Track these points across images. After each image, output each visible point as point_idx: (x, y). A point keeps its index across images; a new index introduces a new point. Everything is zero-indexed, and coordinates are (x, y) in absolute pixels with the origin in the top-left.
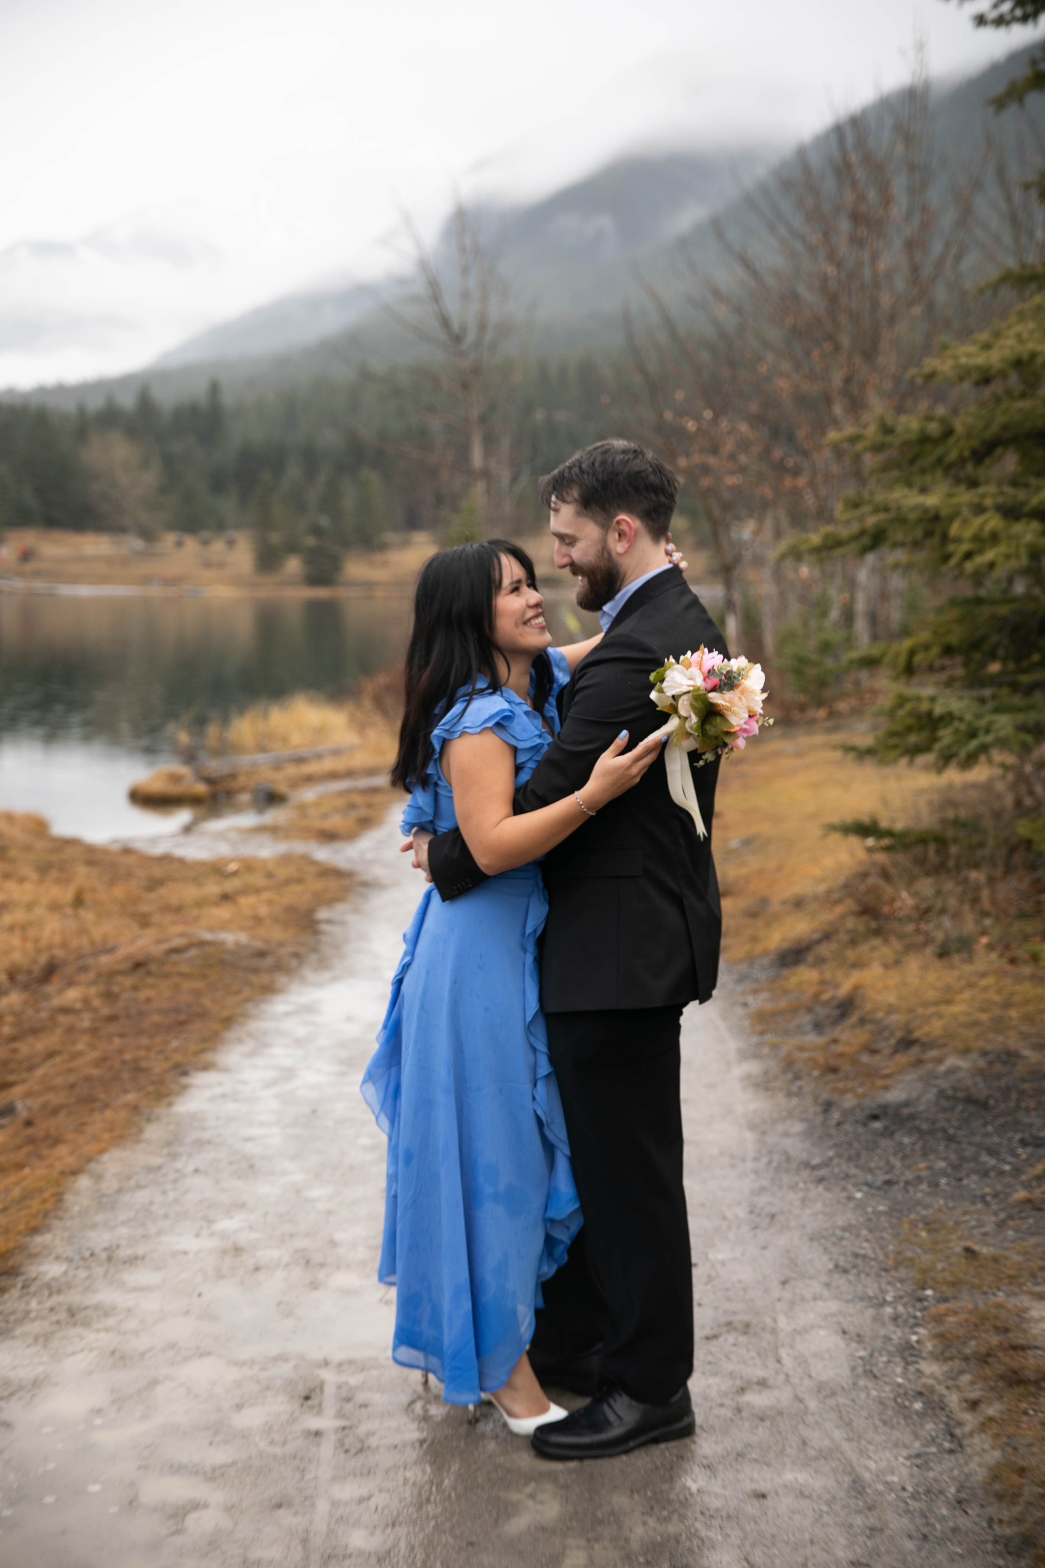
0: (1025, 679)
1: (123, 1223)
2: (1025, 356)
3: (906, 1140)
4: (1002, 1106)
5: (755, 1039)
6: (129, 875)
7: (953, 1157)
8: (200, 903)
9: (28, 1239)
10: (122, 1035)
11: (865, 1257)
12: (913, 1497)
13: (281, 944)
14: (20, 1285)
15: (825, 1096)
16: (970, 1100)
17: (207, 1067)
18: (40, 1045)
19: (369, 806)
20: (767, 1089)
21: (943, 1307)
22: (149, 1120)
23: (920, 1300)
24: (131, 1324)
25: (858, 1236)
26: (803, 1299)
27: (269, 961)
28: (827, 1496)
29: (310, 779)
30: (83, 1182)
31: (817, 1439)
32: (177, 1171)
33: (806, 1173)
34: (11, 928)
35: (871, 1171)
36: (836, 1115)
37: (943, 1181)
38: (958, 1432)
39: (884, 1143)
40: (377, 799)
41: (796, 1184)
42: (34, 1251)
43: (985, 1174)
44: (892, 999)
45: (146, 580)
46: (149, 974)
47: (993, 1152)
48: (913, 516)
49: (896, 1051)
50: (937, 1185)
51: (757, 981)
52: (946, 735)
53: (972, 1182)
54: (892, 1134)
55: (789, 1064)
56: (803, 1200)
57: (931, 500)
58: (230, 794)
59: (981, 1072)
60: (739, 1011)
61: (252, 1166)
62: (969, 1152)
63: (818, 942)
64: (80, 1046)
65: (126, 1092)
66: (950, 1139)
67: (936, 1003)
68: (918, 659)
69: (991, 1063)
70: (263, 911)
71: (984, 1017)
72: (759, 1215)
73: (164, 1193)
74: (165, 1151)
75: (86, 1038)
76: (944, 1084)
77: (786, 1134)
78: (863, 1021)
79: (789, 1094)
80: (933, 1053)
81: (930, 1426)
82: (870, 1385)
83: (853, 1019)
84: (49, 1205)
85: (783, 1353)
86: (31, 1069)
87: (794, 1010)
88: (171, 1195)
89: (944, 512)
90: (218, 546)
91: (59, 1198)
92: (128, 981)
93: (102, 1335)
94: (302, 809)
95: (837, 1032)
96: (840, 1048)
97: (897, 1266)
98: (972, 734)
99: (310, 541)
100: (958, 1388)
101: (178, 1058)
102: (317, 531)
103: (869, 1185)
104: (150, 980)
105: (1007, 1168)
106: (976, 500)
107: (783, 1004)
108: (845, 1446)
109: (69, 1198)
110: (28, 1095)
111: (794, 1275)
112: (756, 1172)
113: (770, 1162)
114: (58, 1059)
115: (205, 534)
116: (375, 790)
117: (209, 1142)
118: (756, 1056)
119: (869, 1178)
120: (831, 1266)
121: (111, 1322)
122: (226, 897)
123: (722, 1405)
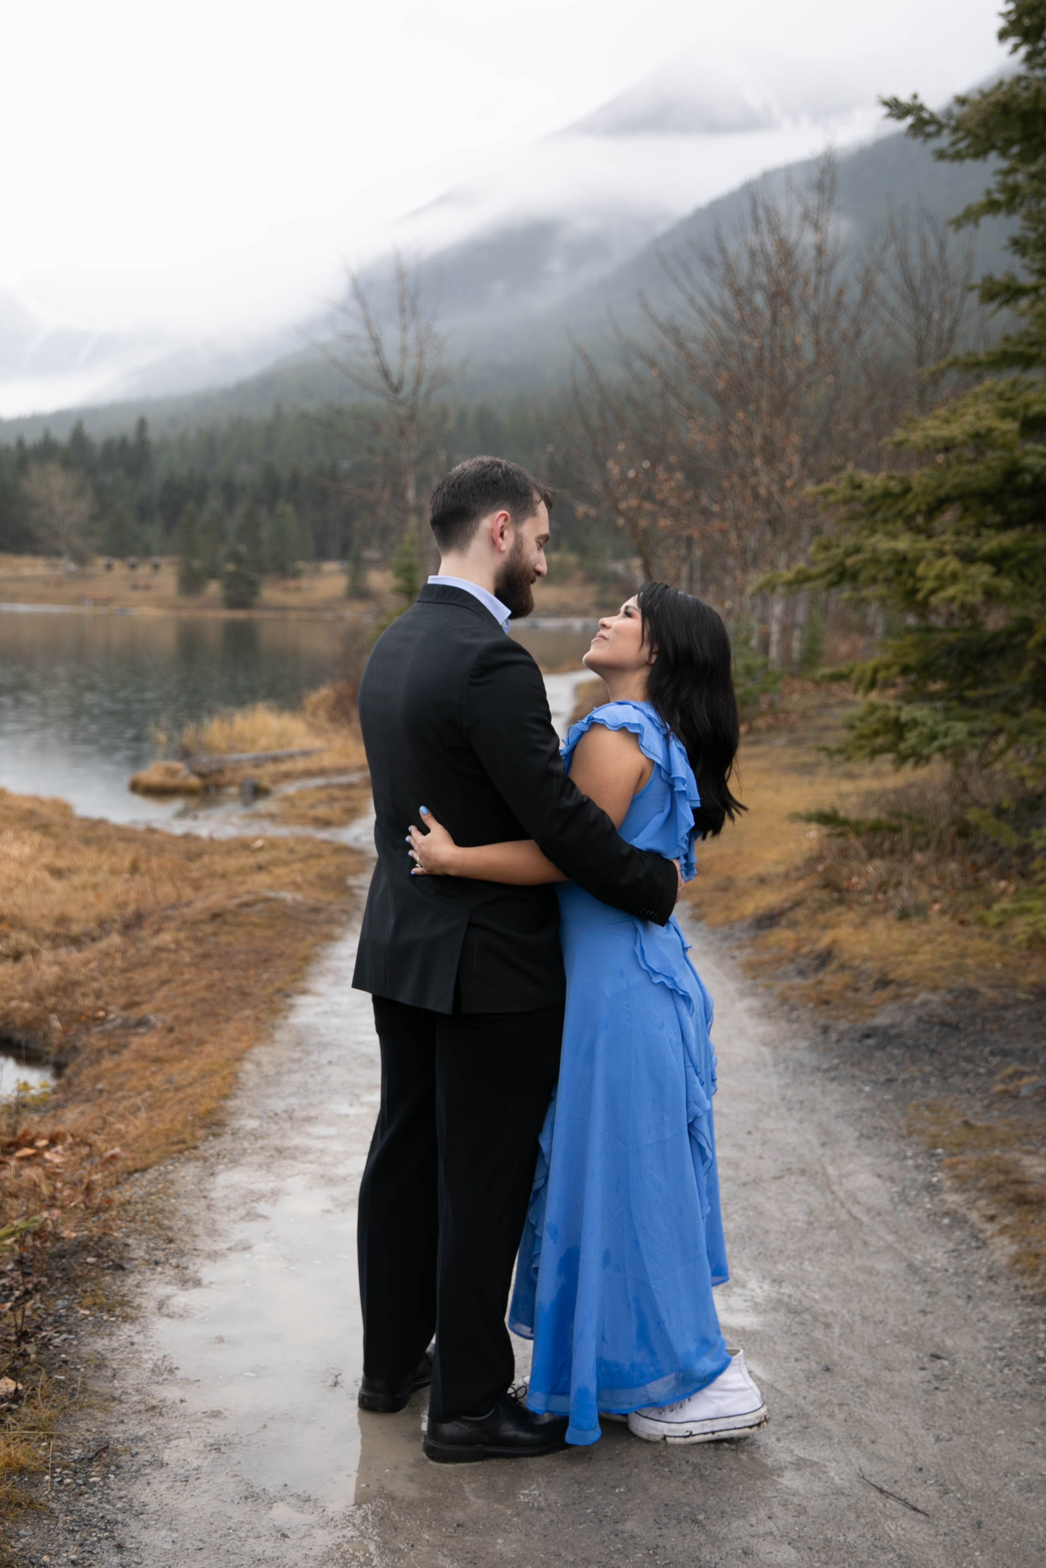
0: (968, 694)
1: (292, 1095)
2: (983, 431)
3: (896, 1052)
4: (971, 1029)
5: (749, 982)
6: (162, 849)
7: (937, 1064)
8: (242, 871)
9: (222, 1102)
10: (219, 969)
11: (883, 1129)
12: (956, 1274)
13: (330, 903)
14: (230, 1132)
15: (822, 1021)
16: (943, 1023)
17: (304, 992)
18: (153, 974)
19: (348, 798)
20: (770, 1017)
21: (954, 1160)
23: (934, 1155)
24: (328, 1159)
25: (874, 1115)
26: (841, 1155)
27: (322, 916)
28: (889, 1275)
29: (287, 776)
30: (248, 1066)
31: (873, 1240)
32: (315, 1062)
33: (820, 1075)
34: (84, 887)
35: (871, 1073)
36: (834, 1036)
37: (933, 1080)
38: (981, 1236)
39: (879, 1054)
40: (354, 793)
41: (814, 1082)
42: (232, 1110)
43: (965, 1075)
44: (866, 950)
45: (79, 600)
46: (225, 923)
47: (968, 1060)
48: (886, 558)
49: (875, 989)
50: (929, 1082)
51: (739, 939)
52: (912, 738)
53: (956, 1080)
54: (884, 1048)
55: (784, 999)
56: (823, 1092)
57: (901, 545)
58: (219, 787)
59: (949, 1004)
60: (729, 962)
62: (950, 1060)
63: (791, 908)
64: (187, 976)
65: (242, 1009)
66: (932, 1052)
67: (906, 953)
68: (881, 675)
69: (957, 998)
70: (299, 879)
71: (946, 964)
72: (790, 1102)
73: (312, 1076)
74: (299, 1049)
75: (193, 970)
76: (921, 1012)
77: (794, 1048)
78: (842, 967)
79: (790, 1021)
80: (907, 990)
81: (958, 1233)
82: (907, 1208)
83: (834, 965)
84: (229, 1080)
85: (835, 1188)
86: (150, 992)
87: (779, 961)
88: (319, 1078)
89: (910, 556)
90: (144, 570)
91: (235, 1075)
92: (209, 928)
93: (308, 1165)
94: (289, 800)
95: (820, 975)
96: (825, 987)
97: (910, 1134)
98: (933, 737)
99: (230, 567)
100: (978, 1209)
101: (278, 984)
102: (237, 558)
103: (876, 1082)
104: (227, 928)
105: (982, 1070)
106: (938, 546)
107: (766, 956)
108: (896, 1245)
109: (241, 1075)
111: (830, 1140)
112: (778, 1074)
113: (787, 1068)
114: (173, 985)
115: (133, 559)
116: (351, 786)
117: (330, 1044)
118: (754, 995)
119: (873, 1078)
120: (857, 1134)
121: (311, 1157)
122: (260, 868)
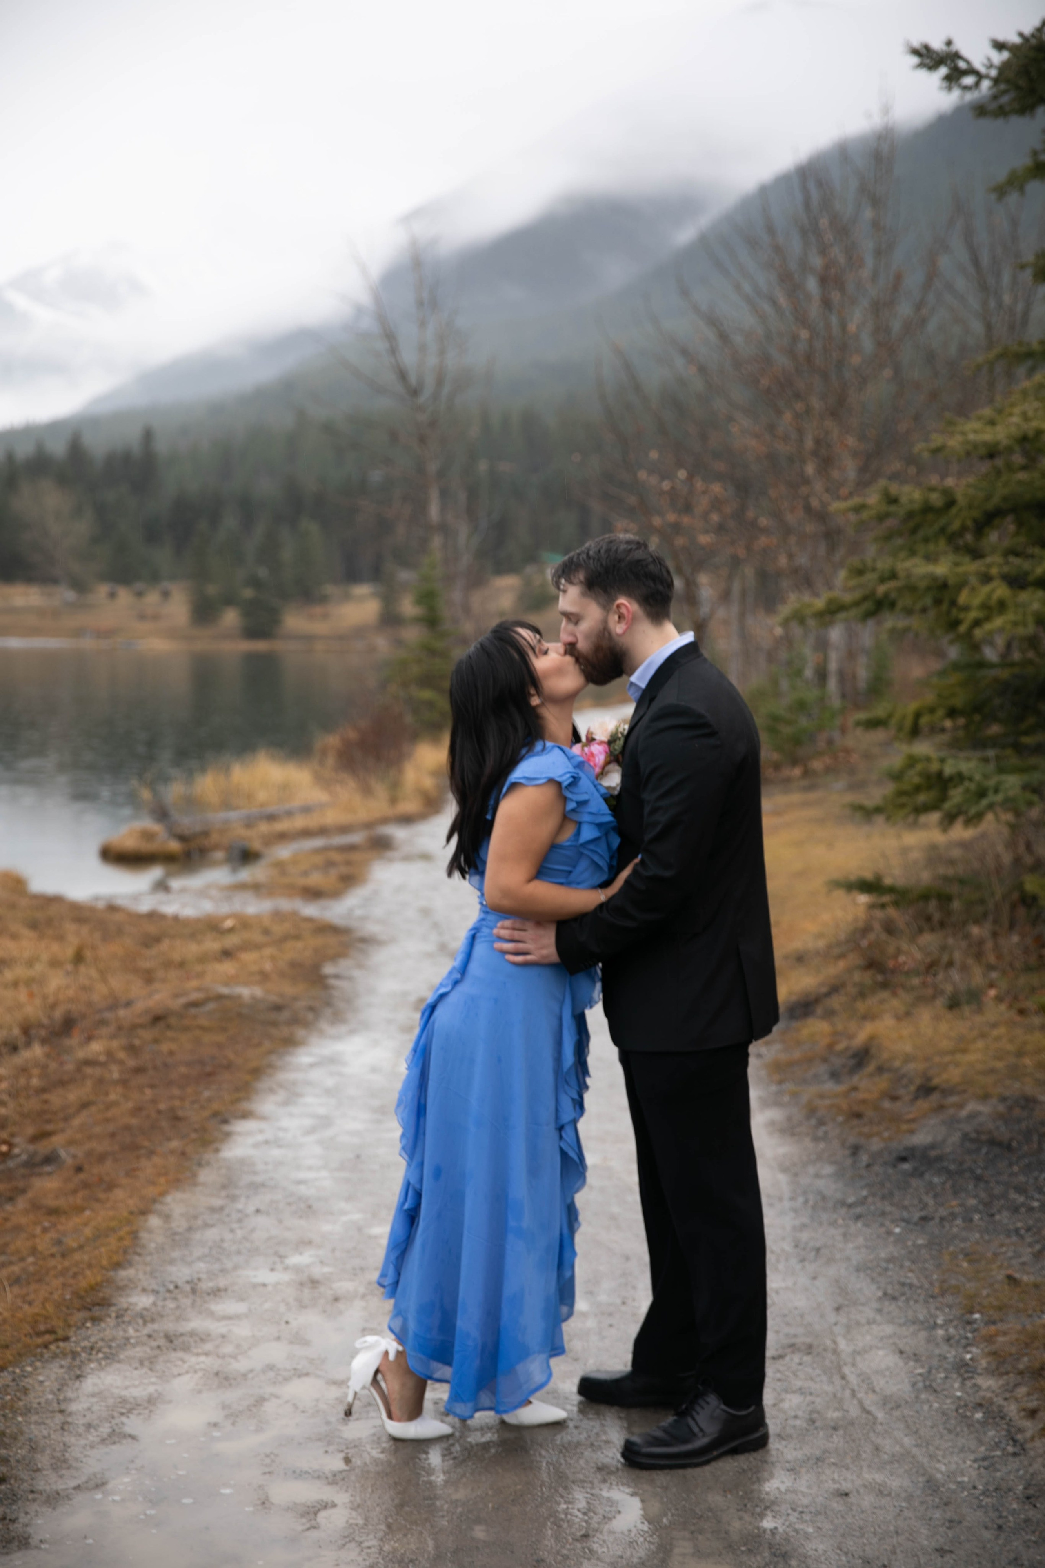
0: (1027, 740)
1: (199, 1259)
2: (1031, 434)
3: (936, 1180)
4: (1026, 1148)
5: (774, 1088)
6: (120, 931)
7: (983, 1195)
8: (203, 959)
9: (112, 1273)
10: (152, 1086)
11: (911, 1286)
12: (984, 1493)
13: (295, 998)
14: (113, 1315)
15: (852, 1140)
16: (993, 1142)
17: (246, 1115)
18: (73, 1095)
19: (348, 863)
20: (793, 1134)
21: (993, 1328)
22: (200, 1165)
23: (969, 1323)
24: (228, 1349)
25: (902, 1267)
26: (858, 1323)
27: (285, 1015)
28: (903, 1495)
29: (283, 837)
30: (154, 1221)
31: (887, 1445)
32: (240, 1211)
33: (843, 1211)
34: (15, 984)
35: (905, 1208)
36: (864, 1158)
37: (977, 1217)
38: (1019, 1437)
39: (915, 1182)
40: (355, 856)
41: (836, 1221)
42: (121, 1284)
43: (1016, 1210)
44: (908, 1048)
45: (78, 633)
46: (169, 1027)
47: (1020, 1190)
48: (922, 584)
49: (916, 1098)
50: (971, 1220)
52: (956, 795)
53: (1004, 1217)
54: (921, 1175)
55: (811, 1111)
56: (845, 1235)
57: (941, 569)
58: (204, 851)
59: (1001, 1116)
61: (310, 1207)
62: (998, 1190)
63: (828, 995)
64: (113, 1097)
65: (169, 1139)
66: (978, 1179)
67: (953, 1052)
68: (924, 720)
69: (1010, 1108)
70: (268, 966)
71: (999, 1065)
72: (804, 1249)
73: (232, 1231)
74: (224, 1193)
75: (120, 1089)
76: (967, 1128)
77: (817, 1176)
78: (880, 1070)
79: (816, 1139)
80: (954, 1099)
81: (992, 1433)
82: (931, 1398)
83: (871, 1067)
84: (126, 1243)
85: (847, 1370)
86: (66, 1119)
87: (809, 1060)
88: (240, 1233)
89: (951, 582)
90: (152, 598)
91: (134, 1235)
92: (149, 1035)
93: (202, 1358)
94: (280, 866)
95: (855, 1079)
96: (861, 1096)
97: (943, 1293)
98: (982, 793)
99: (248, 593)
100: (1016, 1400)
101: (215, 1106)
102: (255, 582)
103: (907, 1221)
104: (169, 1034)
105: (1036, 1204)
106: (983, 569)
107: (797, 1054)
108: (915, 1451)
109: (144, 1235)
110: (71, 1142)
111: (846, 1303)
112: (795, 1211)
113: (806, 1201)
114: (93, 1109)
115: (139, 586)
116: (352, 848)
117: (263, 1185)
119: (905, 1214)
120: (880, 1294)
121: (208, 1347)
122: (227, 954)
123: (796, 1417)
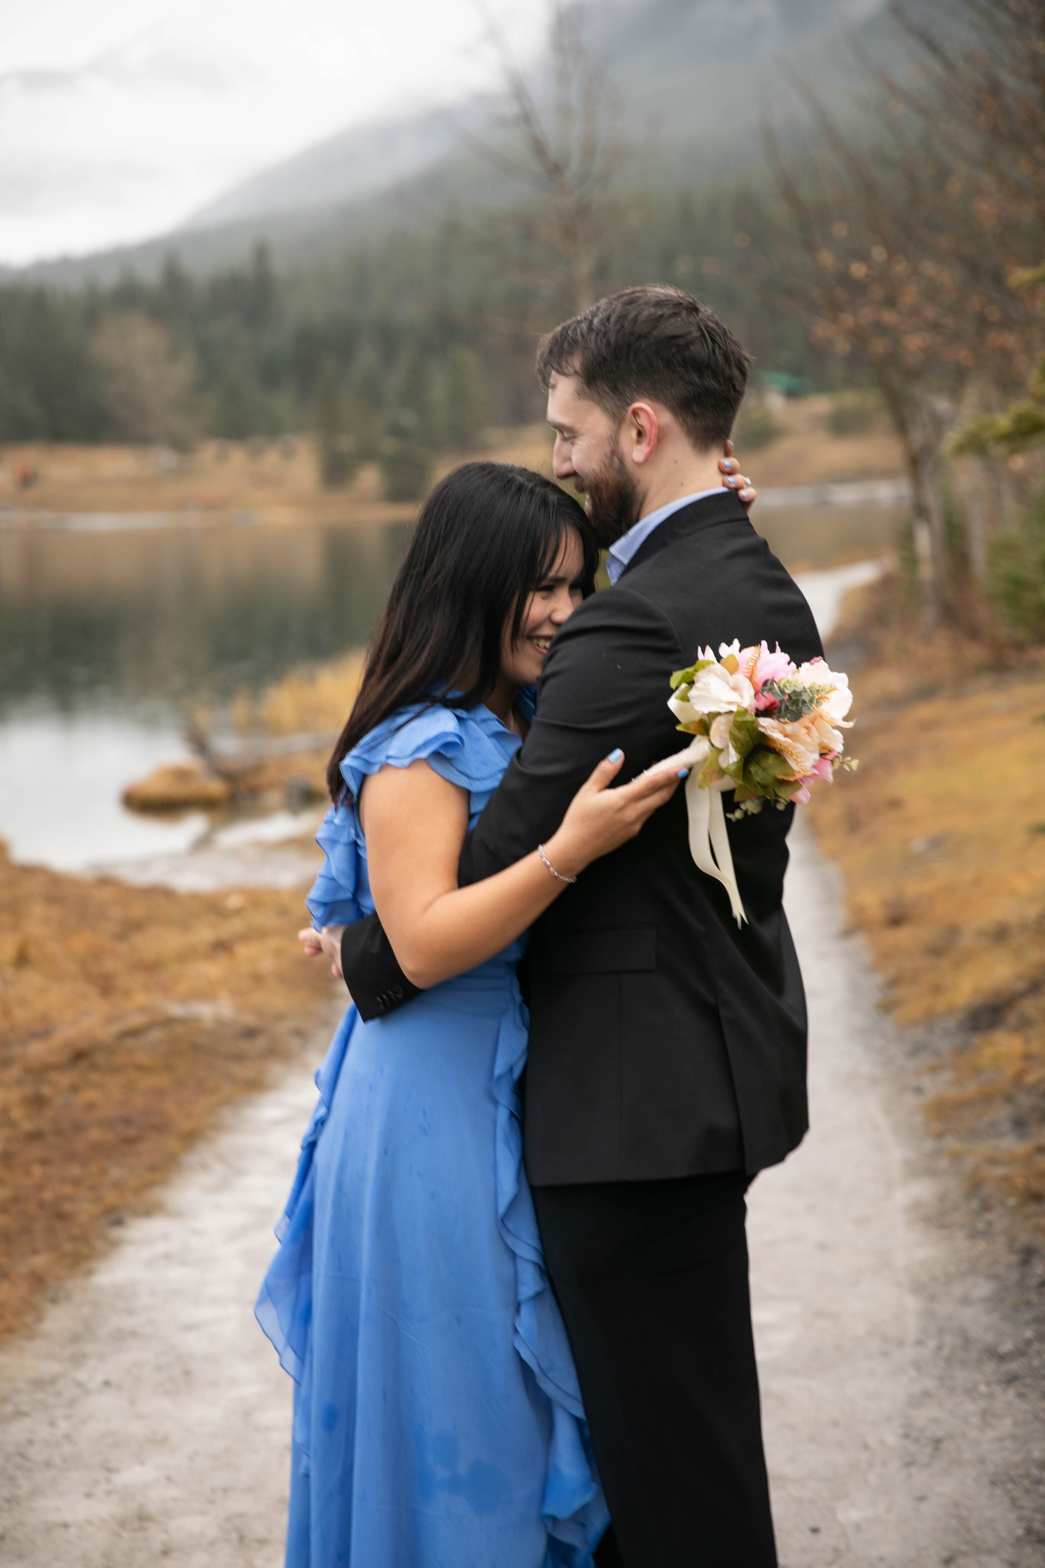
5: (929, 1145)
15: (1024, 1238)
17: (151, 1210)
20: (942, 1226)
22: (54, 1300)
33: (990, 1367)
41: (975, 1388)
46: (93, 1067)
51: (936, 1053)
55: (975, 1185)
56: (984, 1414)
60: (909, 1100)
61: (187, 1373)
63: (1026, 993)
72: (917, 1441)
73: (52, 1423)
77: (965, 1301)
79: (974, 1235)
87: (986, 1099)
88: (62, 1427)
92: (62, 1080)
104: (92, 1079)
107: (971, 1089)
112: (917, 1365)
113: (939, 1348)
117: (133, 1334)
118: (930, 1172)
120: (1020, 1531)
